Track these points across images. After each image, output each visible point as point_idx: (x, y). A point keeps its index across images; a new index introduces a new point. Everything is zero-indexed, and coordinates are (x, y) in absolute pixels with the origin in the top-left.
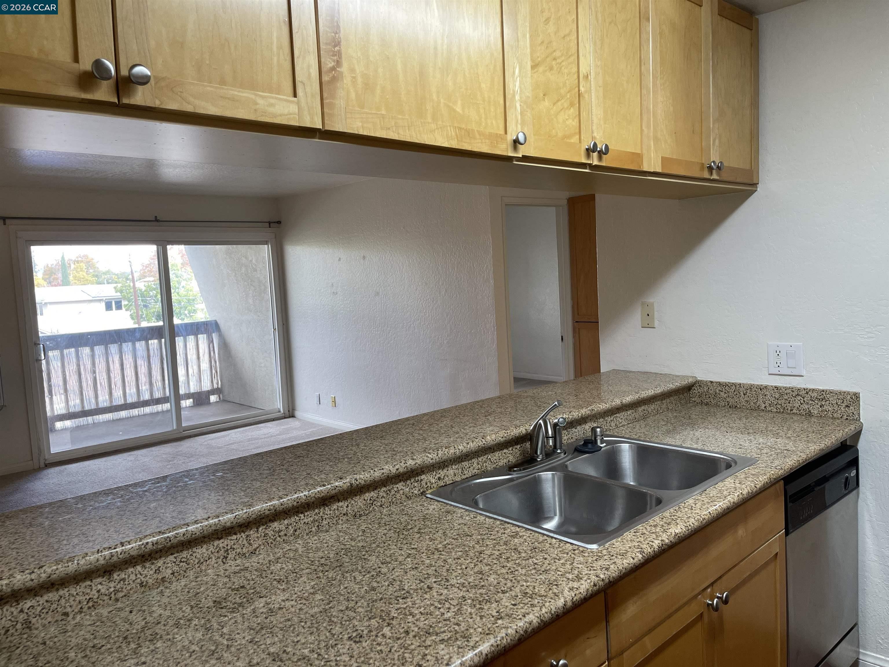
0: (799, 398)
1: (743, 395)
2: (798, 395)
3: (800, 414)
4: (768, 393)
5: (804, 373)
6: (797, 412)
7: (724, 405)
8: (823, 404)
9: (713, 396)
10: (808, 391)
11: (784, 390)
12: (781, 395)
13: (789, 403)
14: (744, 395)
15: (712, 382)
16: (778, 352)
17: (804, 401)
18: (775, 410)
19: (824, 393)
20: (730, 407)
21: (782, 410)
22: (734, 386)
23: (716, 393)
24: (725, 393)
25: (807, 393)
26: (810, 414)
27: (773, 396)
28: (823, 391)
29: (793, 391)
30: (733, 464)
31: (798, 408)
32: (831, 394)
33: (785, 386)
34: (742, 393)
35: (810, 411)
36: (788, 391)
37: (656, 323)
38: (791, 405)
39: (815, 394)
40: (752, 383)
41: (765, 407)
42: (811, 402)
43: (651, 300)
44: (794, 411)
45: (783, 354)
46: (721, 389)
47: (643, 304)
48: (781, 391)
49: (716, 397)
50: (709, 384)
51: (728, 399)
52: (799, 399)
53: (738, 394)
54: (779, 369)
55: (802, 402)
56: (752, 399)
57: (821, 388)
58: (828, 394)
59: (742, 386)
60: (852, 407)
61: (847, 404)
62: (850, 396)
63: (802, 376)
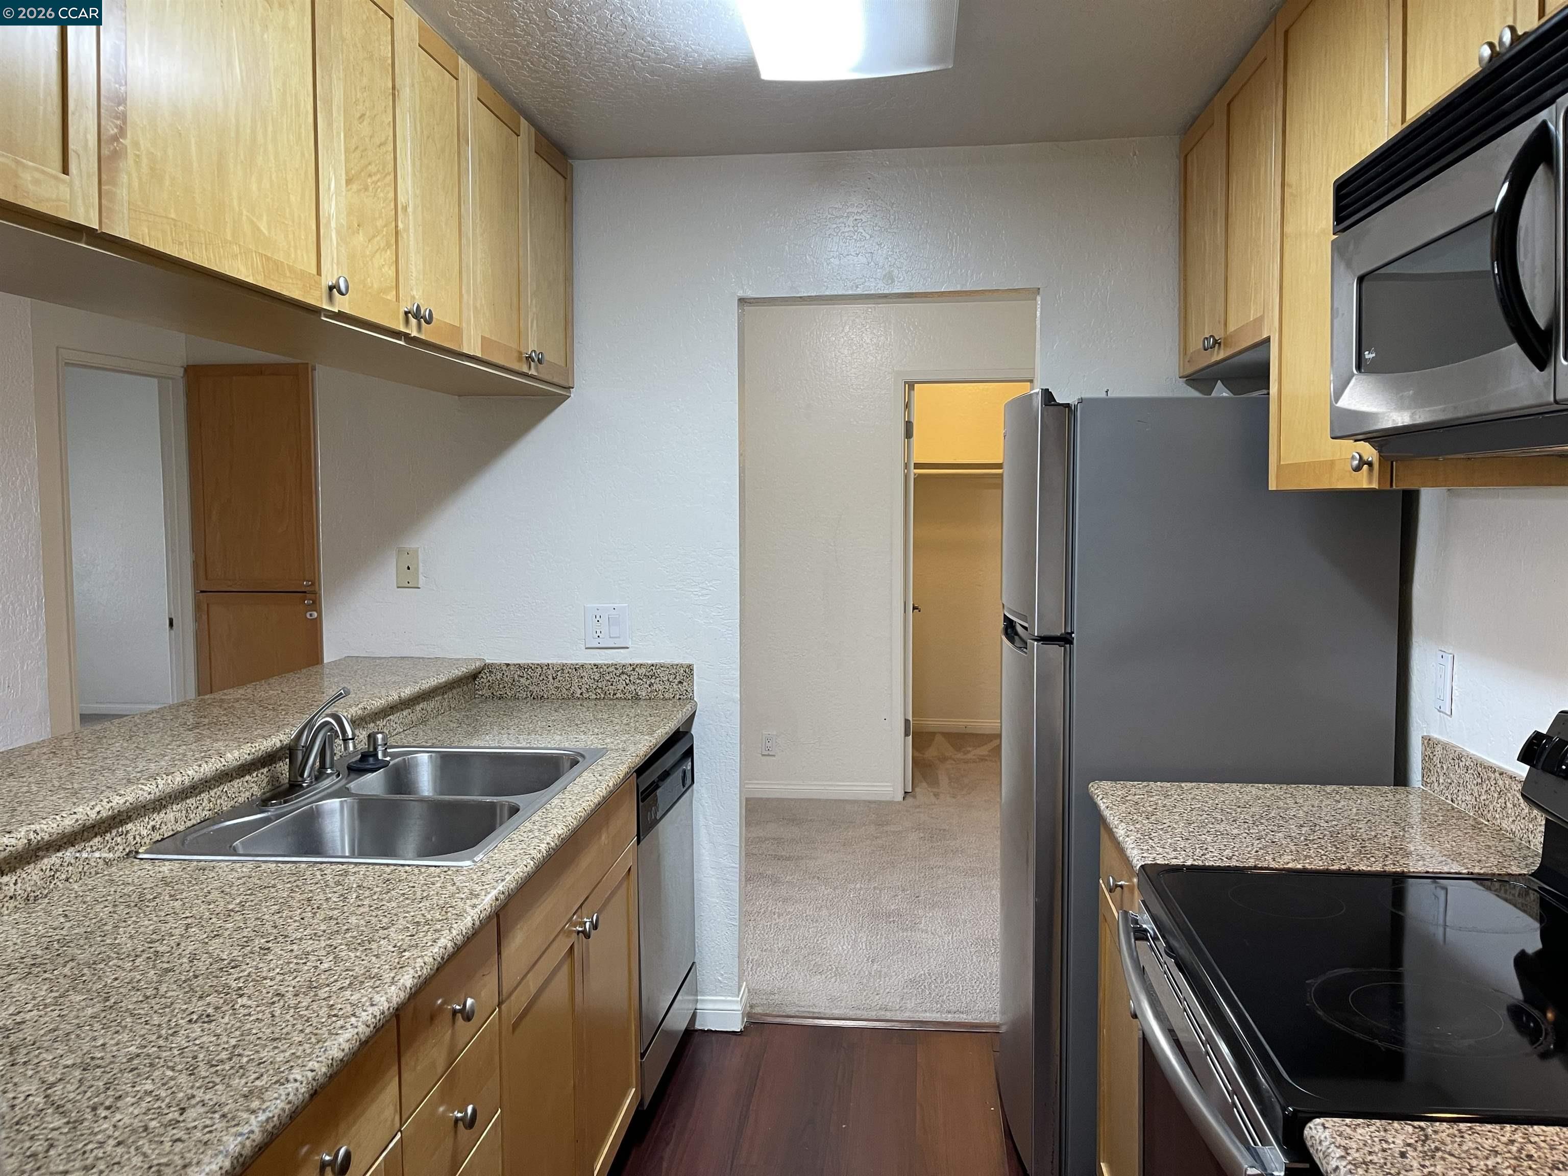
0: (624, 677)
1: (552, 680)
2: (623, 673)
3: (625, 699)
4: (584, 674)
5: (629, 644)
6: (622, 695)
7: (525, 696)
8: (653, 681)
9: (510, 685)
10: (634, 667)
11: (605, 667)
12: (602, 675)
13: (612, 685)
14: (554, 679)
15: (508, 665)
16: (598, 618)
17: (630, 680)
18: (594, 696)
19: (654, 668)
20: (534, 698)
21: (603, 696)
22: (540, 669)
23: (514, 681)
24: (527, 679)
25: (634, 670)
26: (636, 698)
27: (592, 677)
28: (653, 665)
29: (617, 669)
30: (580, 759)
31: (622, 691)
32: (662, 669)
33: (606, 662)
34: (550, 677)
35: (637, 694)
36: (611, 669)
37: (422, 580)
38: (613, 687)
39: (643, 671)
40: (565, 662)
41: (581, 694)
42: (638, 681)
43: (414, 545)
44: (618, 695)
45: (605, 620)
46: (522, 674)
47: (400, 551)
48: (602, 670)
49: (514, 685)
50: (504, 668)
51: (531, 688)
53: (545, 679)
54: (599, 640)
55: (627, 681)
56: (564, 684)
57: (649, 662)
58: (659, 668)
59: (550, 667)
60: (685, 684)
61: (679, 680)
62: (682, 669)
63: (627, 648)
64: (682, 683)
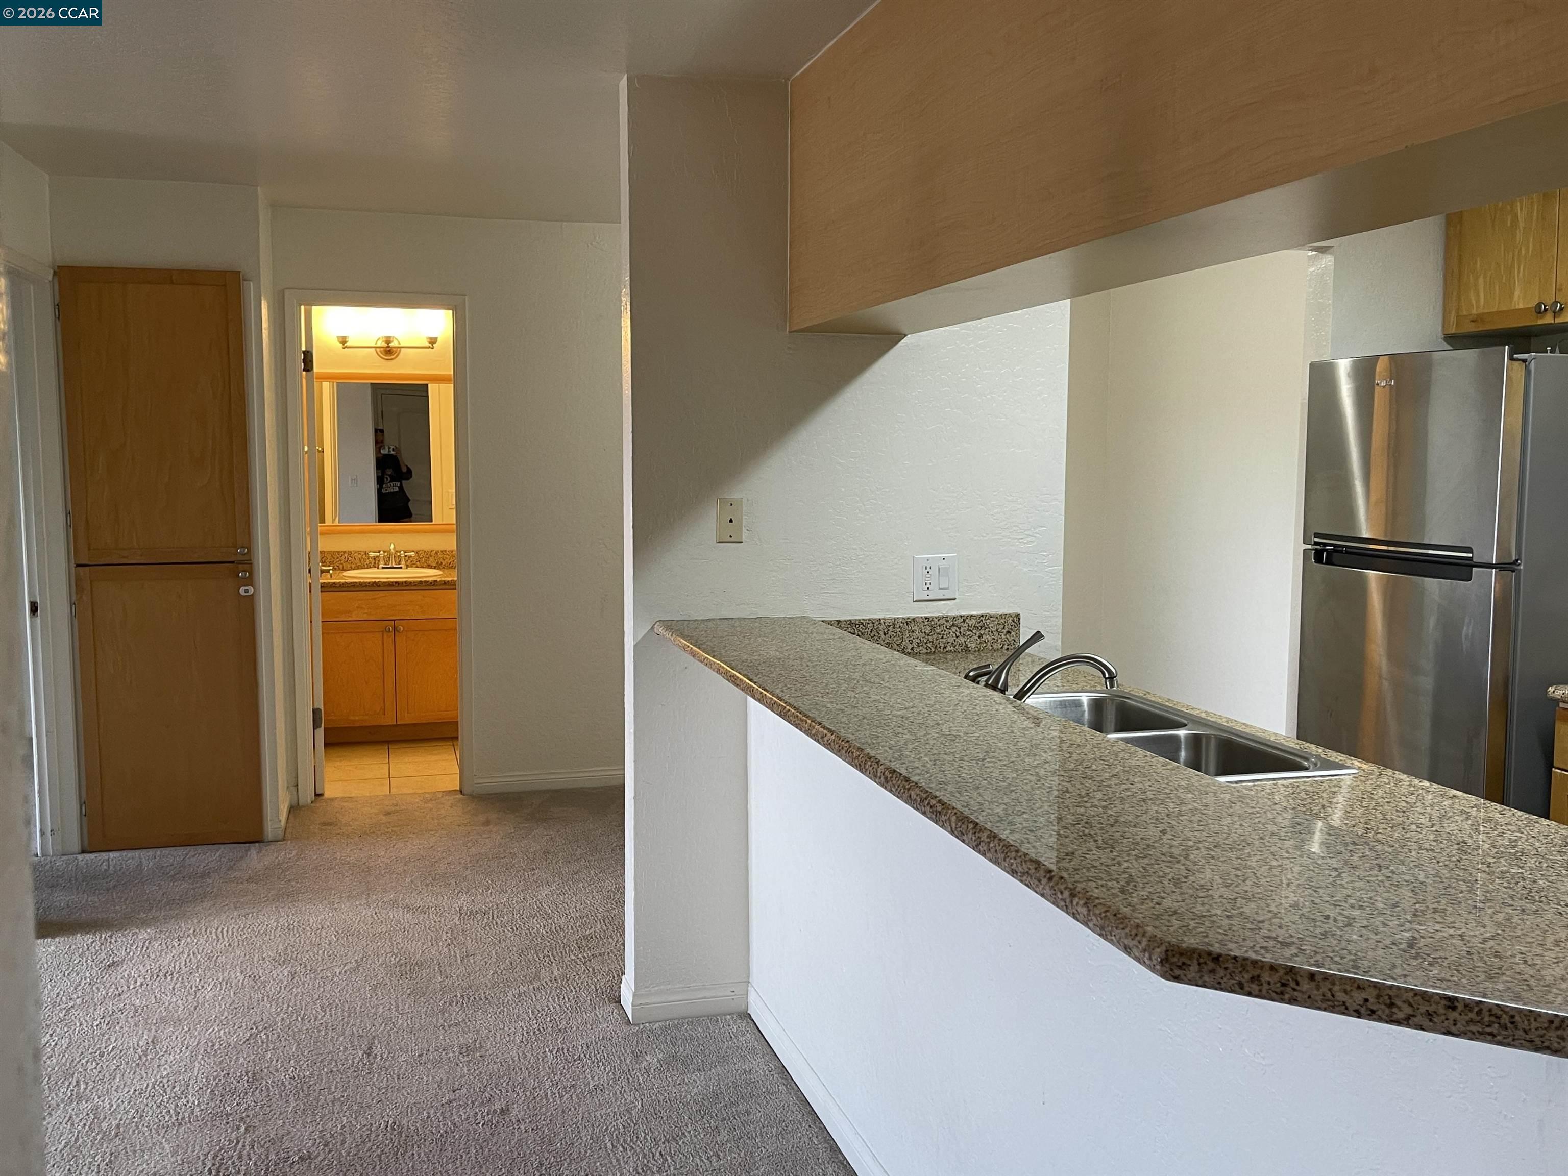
1: (883, 636)
2: (953, 625)
3: (955, 652)
4: (916, 628)
5: (956, 596)
6: (952, 648)
8: (982, 633)
10: (965, 618)
11: (936, 620)
12: (933, 628)
13: (942, 638)
14: (885, 634)
16: (928, 568)
18: (925, 651)
19: (983, 619)
21: (933, 650)
22: (871, 625)
26: (966, 650)
27: (923, 631)
28: (982, 616)
29: (947, 621)
31: (952, 643)
32: (992, 619)
33: (937, 615)
34: (882, 633)
35: (966, 646)
36: (941, 622)
37: (745, 535)
38: (944, 640)
39: (973, 622)
40: (896, 616)
41: (912, 649)
42: (968, 633)
43: (735, 495)
44: (948, 648)
45: (933, 572)
46: (852, 630)
47: (722, 502)
48: (933, 623)
52: (954, 630)
53: (877, 634)
54: (928, 592)
56: (895, 639)
57: (980, 612)
59: (881, 622)
60: (1013, 633)
61: (1007, 630)
62: (1011, 619)
63: (955, 599)
64: (1010, 633)
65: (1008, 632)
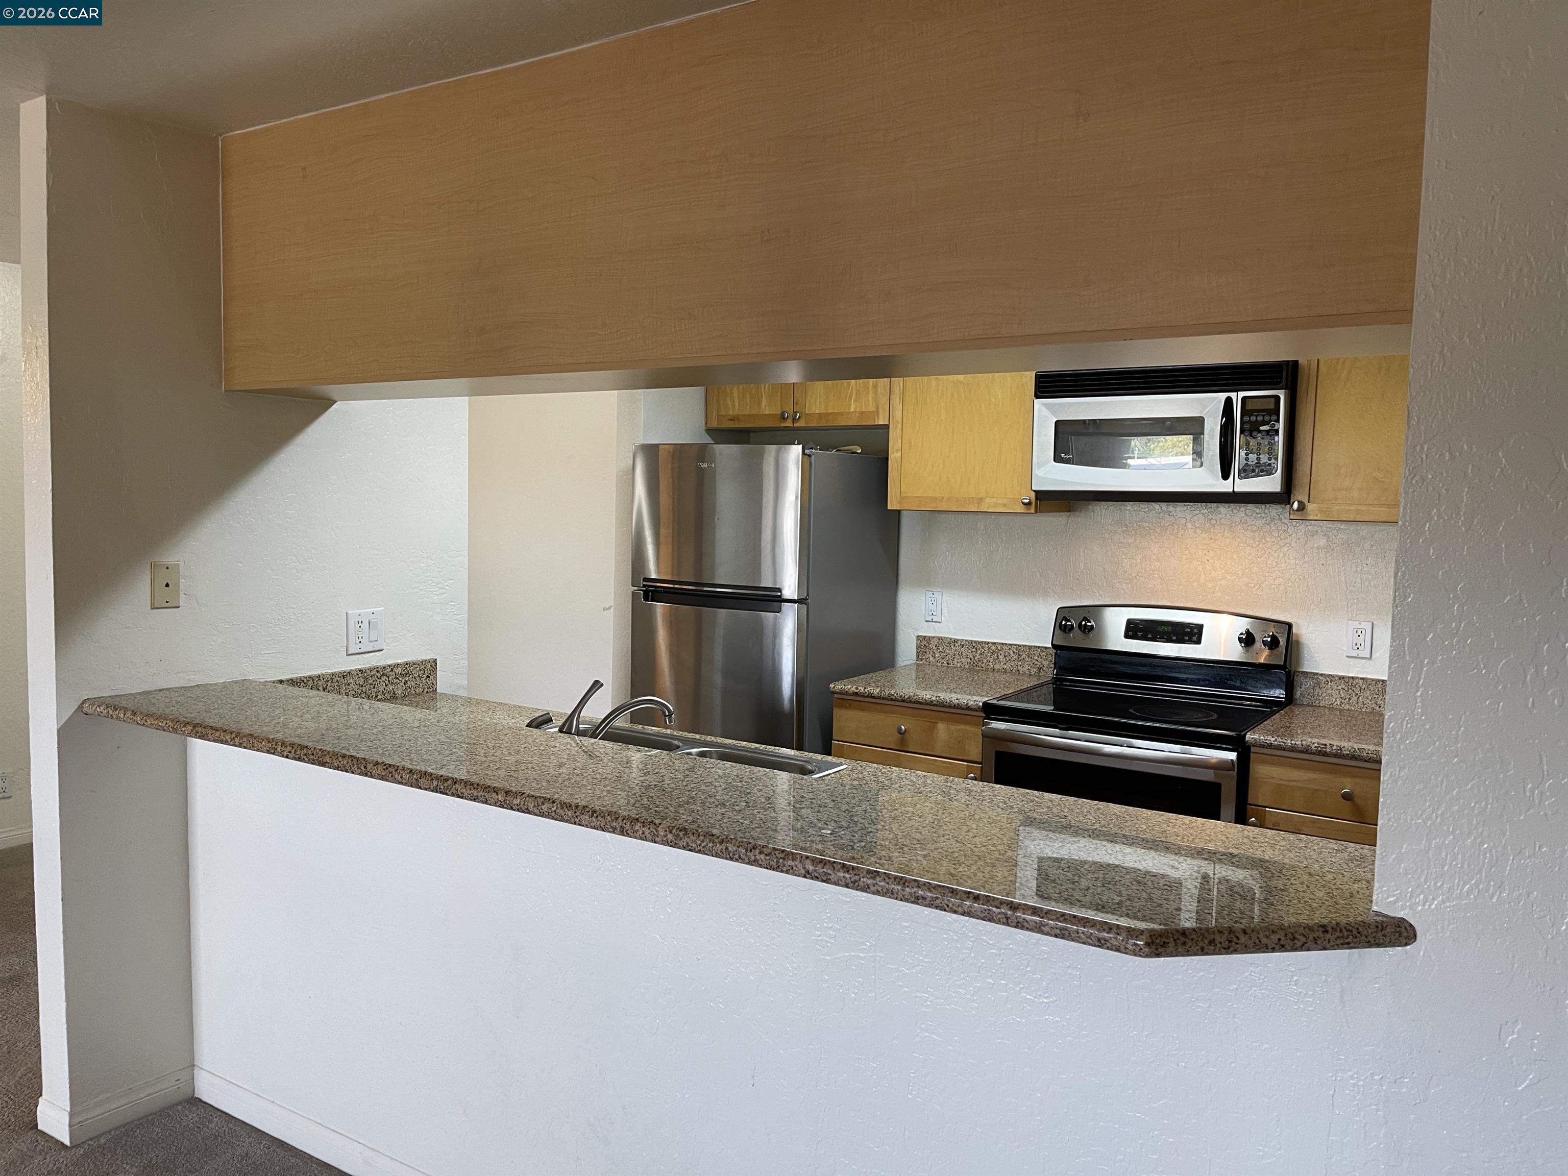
2: (383, 675)
4: (351, 681)
5: (384, 646)
8: (407, 679)
10: (392, 667)
11: (369, 671)
12: (366, 679)
16: (360, 622)
19: (408, 666)
22: (311, 681)
27: (358, 683)
29: (378, 672)
31: (383, 692)
32: (414, 666)
34: (321, 689)
35: (394, 693)
36: (374, 672)
37: (182, 599)
38: (375, 690)
39: (399, 670)
40: (334, 671)
42: (395, 681)
43: (170, 558)
45: (364, 625)
47: (154, 567)
48: (366, 674)
52: (384, 679)
54: (360, 646)
57: (404, 661)
58: (412, 666)
59: (321, 678)
60: (431, 677)
61: (427, 675)
62: (430, 664)
63: (382, 650)
64: (429, 677)
65: (428, 677)
